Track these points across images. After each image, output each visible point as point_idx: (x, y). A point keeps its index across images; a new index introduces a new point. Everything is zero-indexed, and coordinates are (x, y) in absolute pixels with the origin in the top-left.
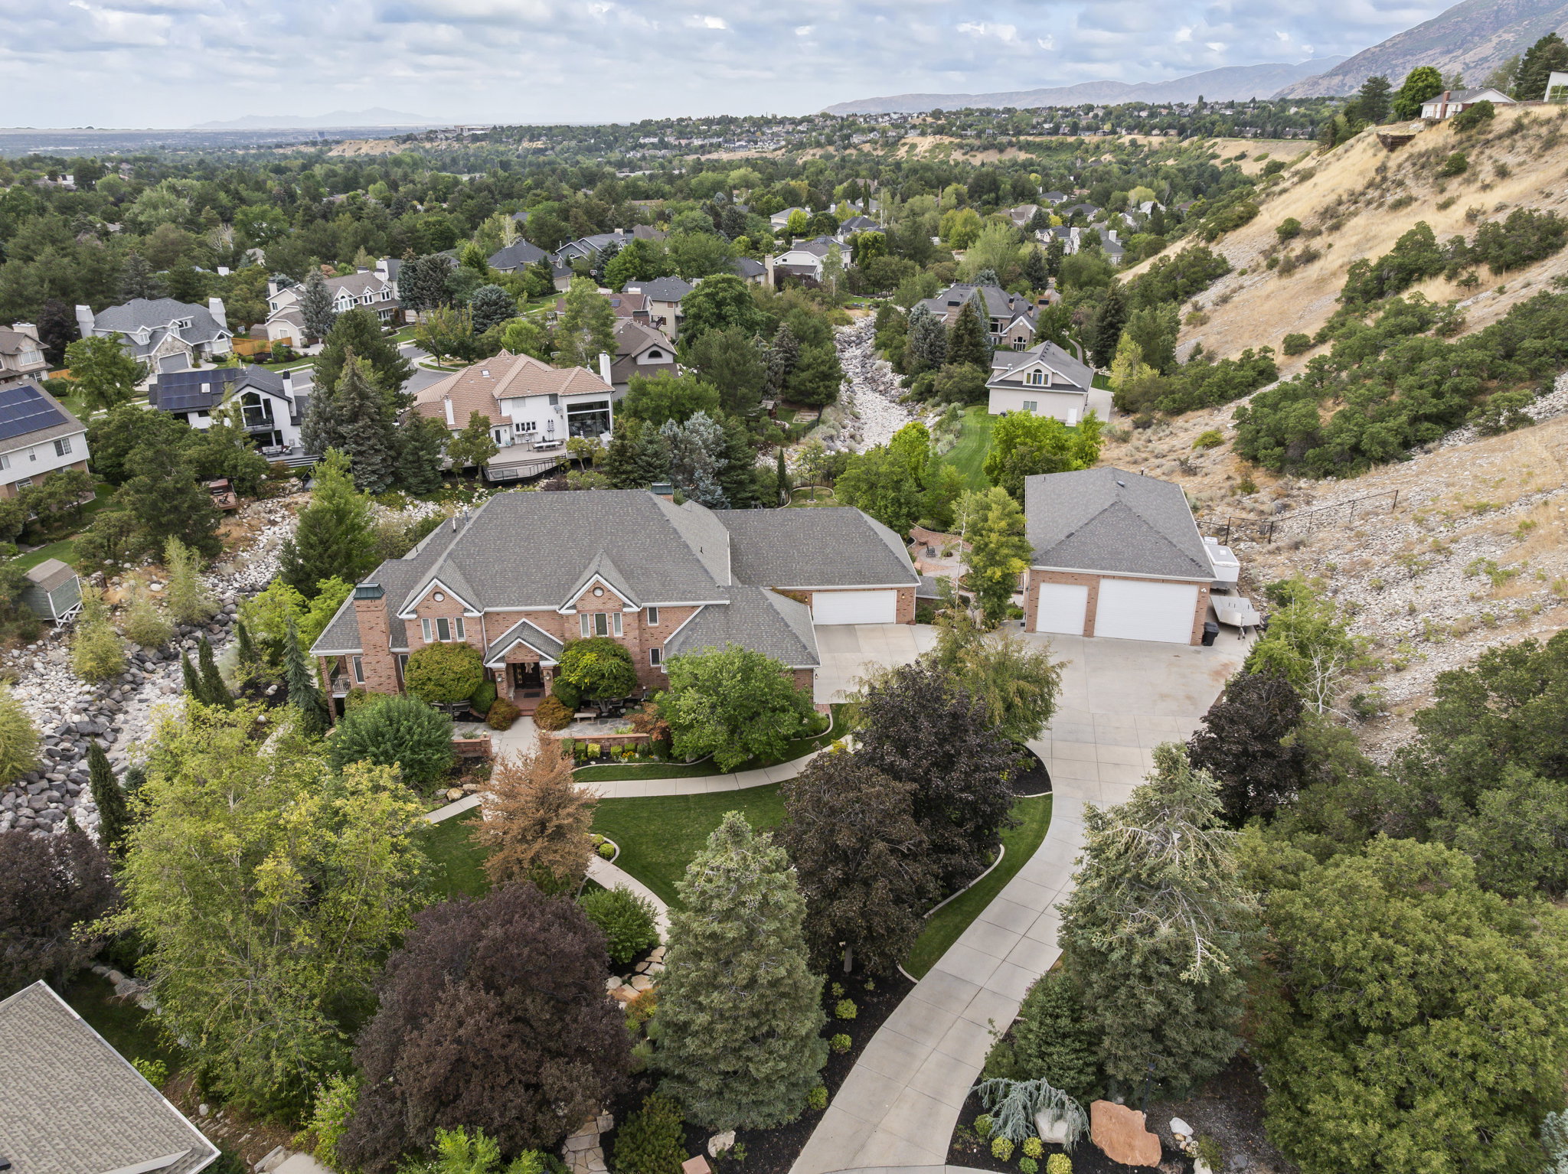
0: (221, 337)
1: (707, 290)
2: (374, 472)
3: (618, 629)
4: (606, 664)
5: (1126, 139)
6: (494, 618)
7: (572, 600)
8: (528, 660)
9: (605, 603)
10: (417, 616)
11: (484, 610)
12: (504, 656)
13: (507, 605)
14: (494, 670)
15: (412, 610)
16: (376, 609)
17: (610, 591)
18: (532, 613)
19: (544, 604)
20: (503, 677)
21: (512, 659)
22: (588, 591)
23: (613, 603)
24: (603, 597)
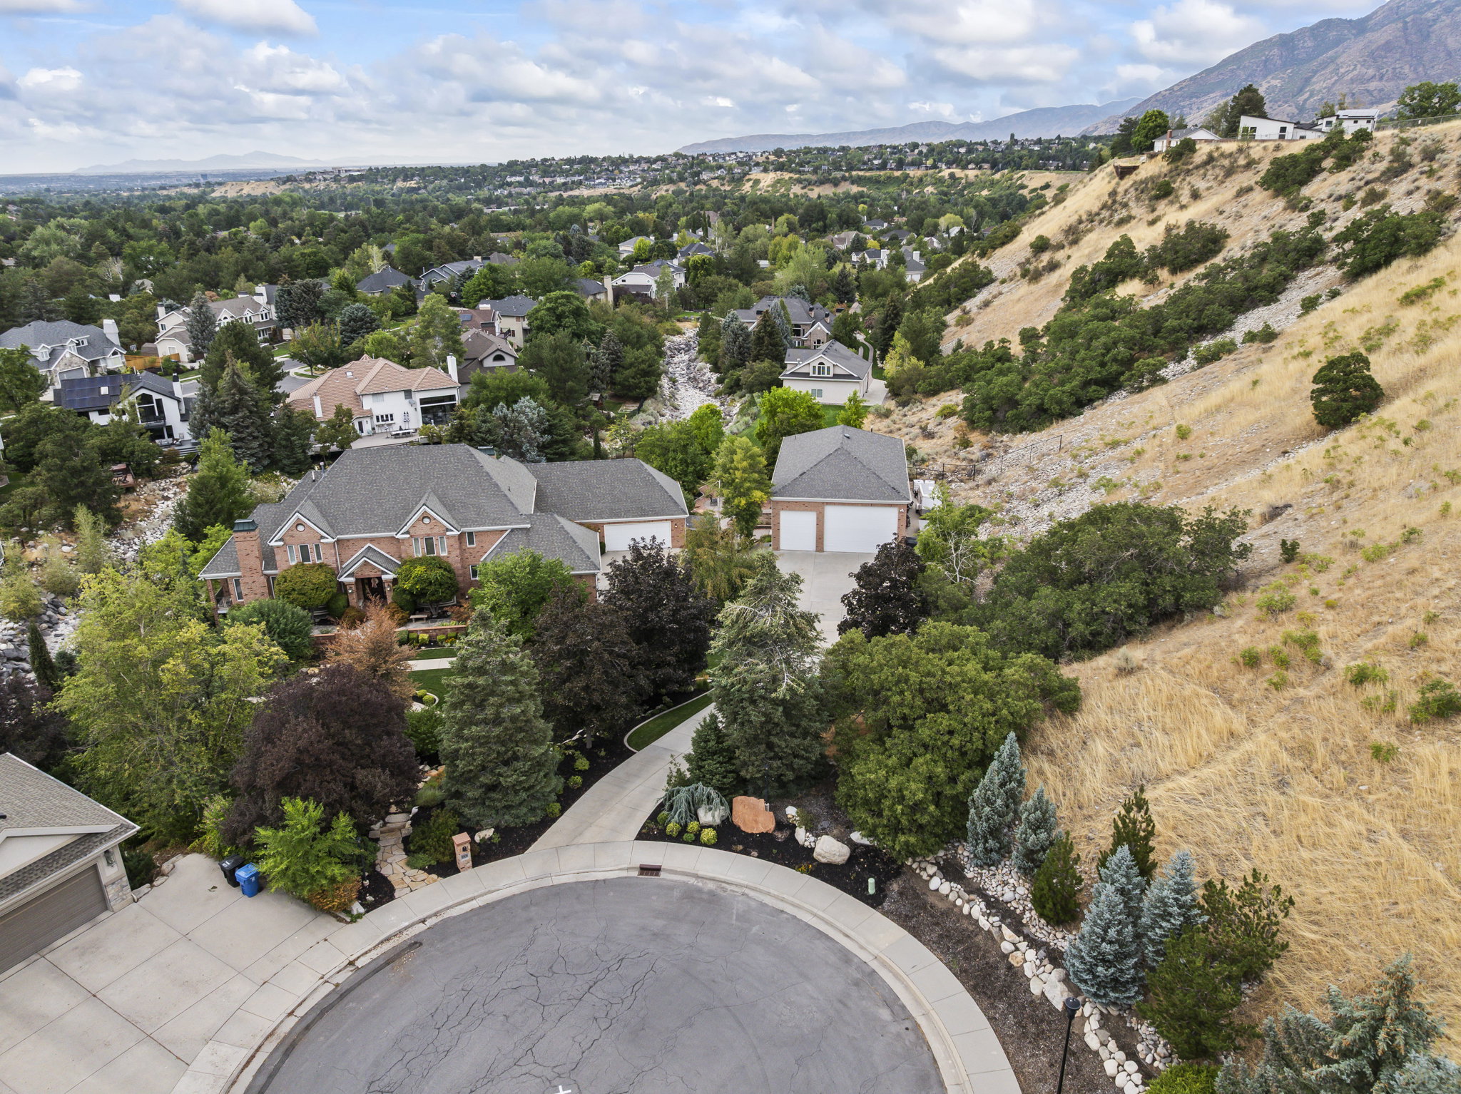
0: (115, 353)
1: (548, 305)
2: (252, 455)
3: (443, 550)
4: (433, 574)
5: (946, 173)
6: (345, 544)
7: (406, 527)
8: (372, 575)
9: (432, 529)
10: (283, 543)
11: (337, 538)
12: (354, 572)
13: (355, 533)
14: (346, 584)
15: (280, 538)
16: (251, 539)
17: (436, 519)
18: (375, 539)
19: (384, 532)
20: (354, 590)
21: (360, 574)
22: (418, 520)
23: (438, 528)
24: (430, 524)
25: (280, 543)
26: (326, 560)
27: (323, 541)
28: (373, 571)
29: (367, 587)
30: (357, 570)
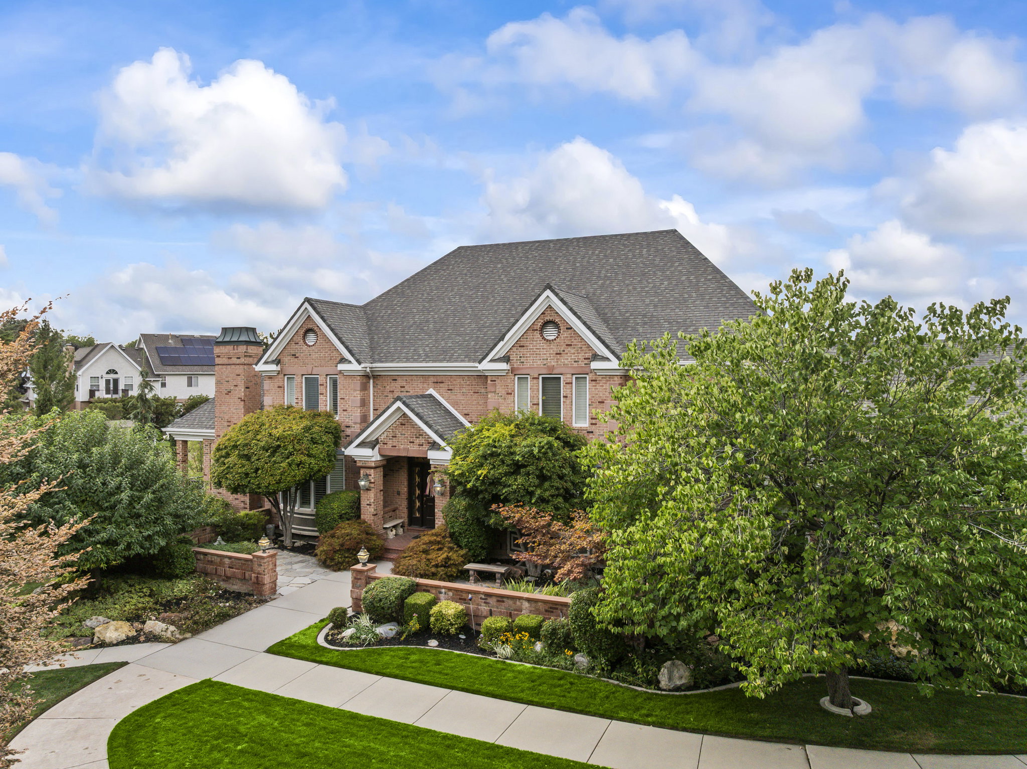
3: (578, 412)
6: (388, 387)
7: (501, 344)
8: (414, 451)
9: (560, 354)
10: (278, 368)
11: (371, 365)
12: (377, 439)
13: (408, 361)
14: (358, 464)
15: (274, 357)
16: (238, 361)
17: (571, 328)
18: (444, 379)
19: (462, 361)
20: (373, 481)
21: (389, 446)
22: (531, 329)
23: (574, 354)
24: (558, 340)
25: (273, 367)
26: (345, 413)
27: (341, 367)
28: (417, 441)
29: (418, 492)
30: (385, 435)
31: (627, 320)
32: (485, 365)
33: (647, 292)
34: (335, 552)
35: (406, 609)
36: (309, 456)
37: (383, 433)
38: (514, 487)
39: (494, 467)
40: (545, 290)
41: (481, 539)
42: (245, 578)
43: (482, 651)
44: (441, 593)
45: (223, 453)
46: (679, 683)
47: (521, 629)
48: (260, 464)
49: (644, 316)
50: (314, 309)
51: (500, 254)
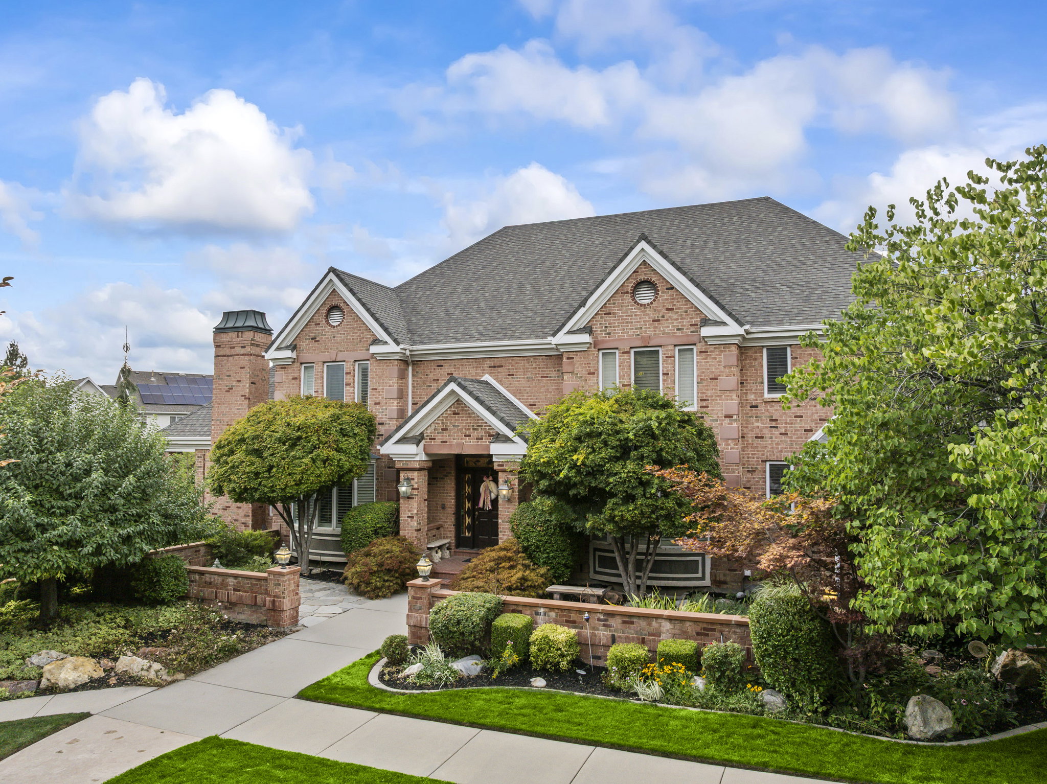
6: (431, 375)
7: (582, 310)
8: (470, 447)
9: (659, 320)
10: (294, 355)
11: (411, 348)
12: (422, 434)
13: (457, 341)
14: (398, 466)
15: (288, 342)
16: (243, 351)
17: (672, 288)
18: (503, 362)
19: (528, 338)
20: (416, 486)
21: (438, 442)
22: (620, 291)
23: (677, 319)
24: (655, 304)
25: (288, 354)
26: (378, 407)
27: (374, 349)
28: (475, 434)
29: (468, 505)
30: (433, 428)
31: (732, 286)
32: (562, 338)
33: (750, 258)
34: (372, 573)
35: (494, 635)
36: (338, 450)
37: (430, 426)
38: (625, 475)
39: (594, 451)
40: (638, 242)
41: (565, 554)
42: (256, 604)
43: (616, 691)
44: (538, 614)
45: (225, 450)
46: (939, 728)
47: (669, 659)
48: (275, 460)
49: (754, 281)
50: (341, 280)
51: (556, 231)
